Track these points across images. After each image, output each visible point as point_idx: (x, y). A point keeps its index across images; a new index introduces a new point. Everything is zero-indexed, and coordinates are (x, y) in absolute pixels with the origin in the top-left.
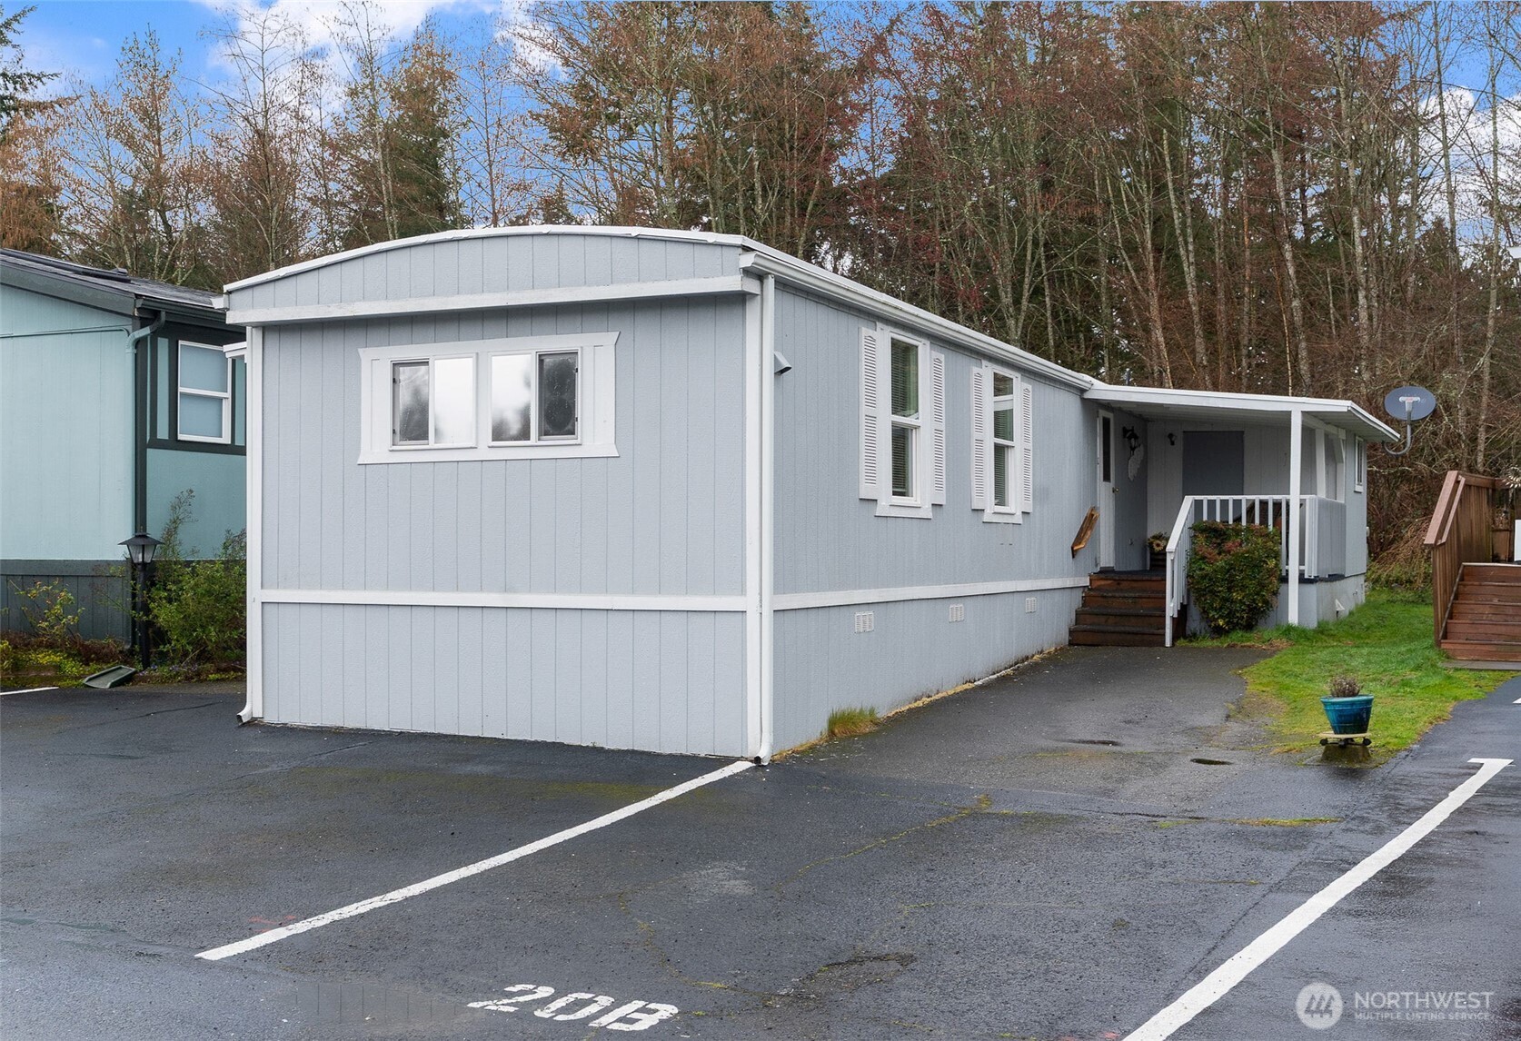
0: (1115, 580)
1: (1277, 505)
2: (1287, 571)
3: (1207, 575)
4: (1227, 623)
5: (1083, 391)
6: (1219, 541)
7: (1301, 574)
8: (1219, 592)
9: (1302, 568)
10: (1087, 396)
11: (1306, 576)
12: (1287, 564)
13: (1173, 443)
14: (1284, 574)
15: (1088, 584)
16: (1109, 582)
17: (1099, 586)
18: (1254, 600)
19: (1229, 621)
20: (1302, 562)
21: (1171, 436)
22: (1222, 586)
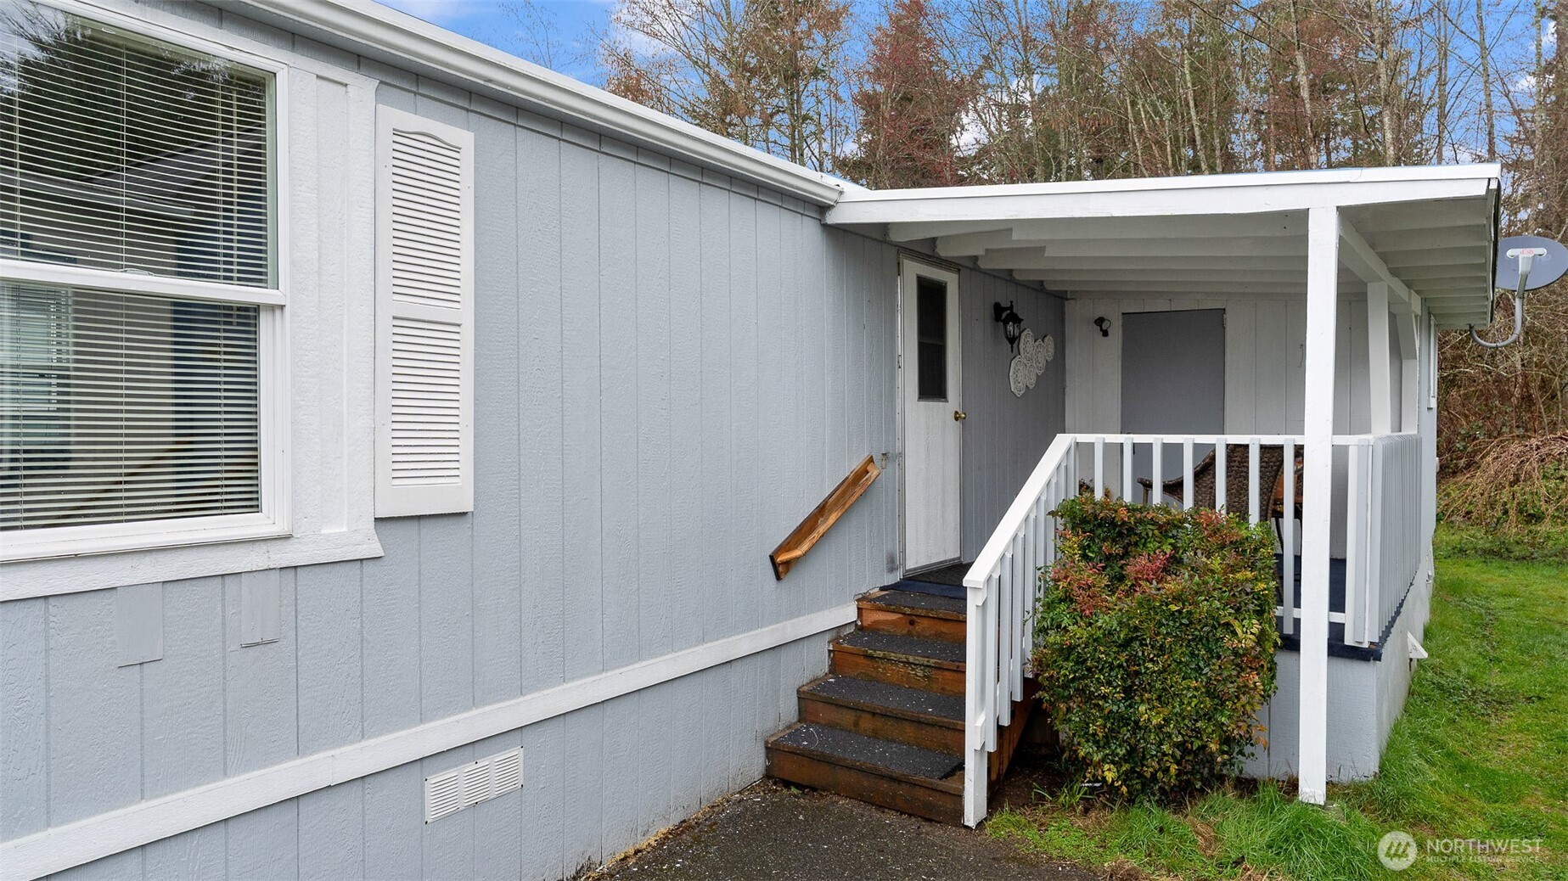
0: (904, 614)
1: (1271, 456)
2: (1297, 622)
3: (1071, 648)
4: (1126, 778)
5: (823, 208)
6: (1117, 549)
7: (1336, 631)
8: (1104, 697)
9: (1337, 617)
10: (833, 218)
11: (1349, 640)
12: (1297, 604)
13: (1105, 334)
14: (1288, 630)
15: (854, 618)
16: (894, 617)
17: (876, 622)
18: (1198, 732)
19: (1132, 771)
20: (1337, 601)
21: (1100, 321)
22: (1109, 683)
